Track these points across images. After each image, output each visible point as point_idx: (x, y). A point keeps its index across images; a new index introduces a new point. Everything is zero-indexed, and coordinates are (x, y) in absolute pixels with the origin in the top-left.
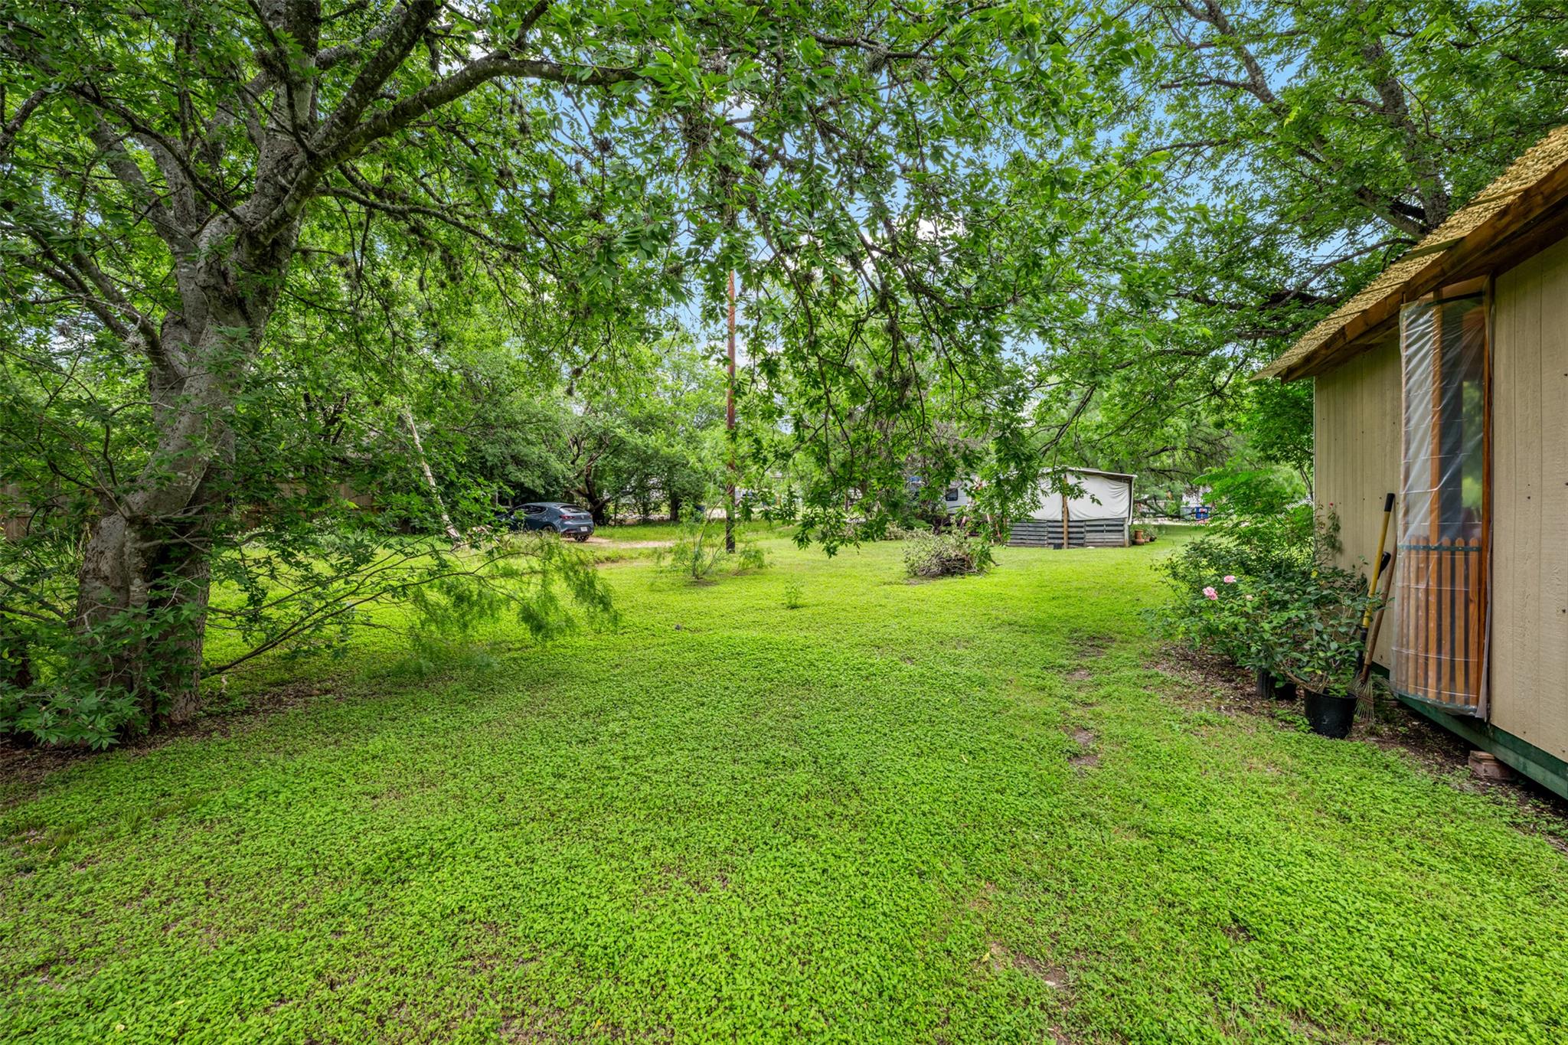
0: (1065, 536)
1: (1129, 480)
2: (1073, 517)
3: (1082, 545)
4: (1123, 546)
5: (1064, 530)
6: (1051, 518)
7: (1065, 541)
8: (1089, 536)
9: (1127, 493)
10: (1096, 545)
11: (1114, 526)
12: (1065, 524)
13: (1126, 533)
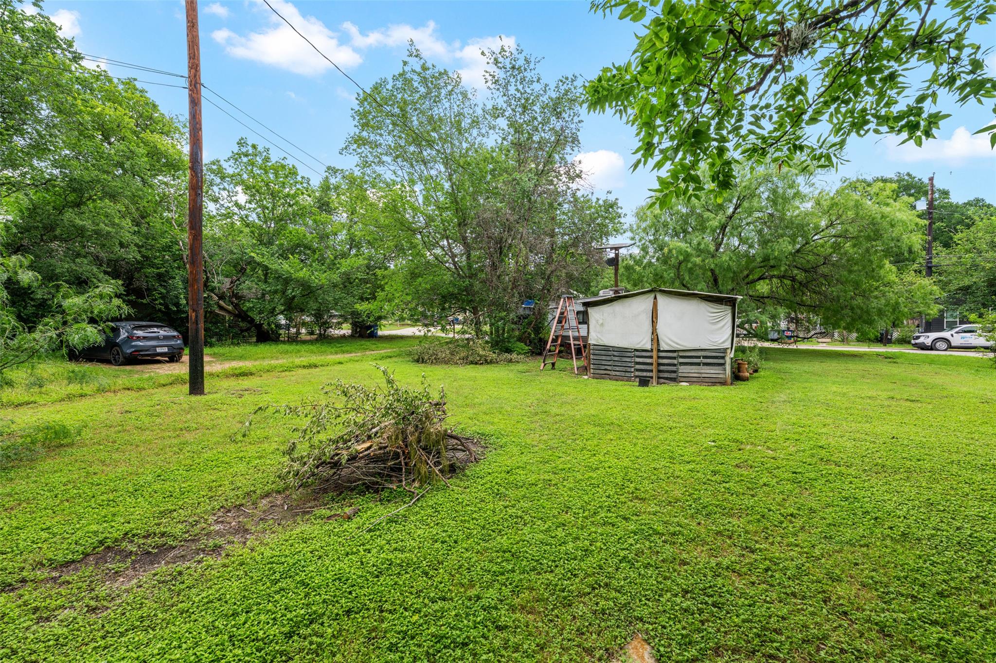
0: (654, 368)
1: (732, 302)
2: (664, 346)
3: (674, 380)
4: (723, 383)
5: (653, 361)
6: (638, 347)
7: (654, 374)
8: (683, 369)
9: (729, 318)
10: (691, 381)
11: (714, 357)
12: (654, 354)
13: (728, 367)
